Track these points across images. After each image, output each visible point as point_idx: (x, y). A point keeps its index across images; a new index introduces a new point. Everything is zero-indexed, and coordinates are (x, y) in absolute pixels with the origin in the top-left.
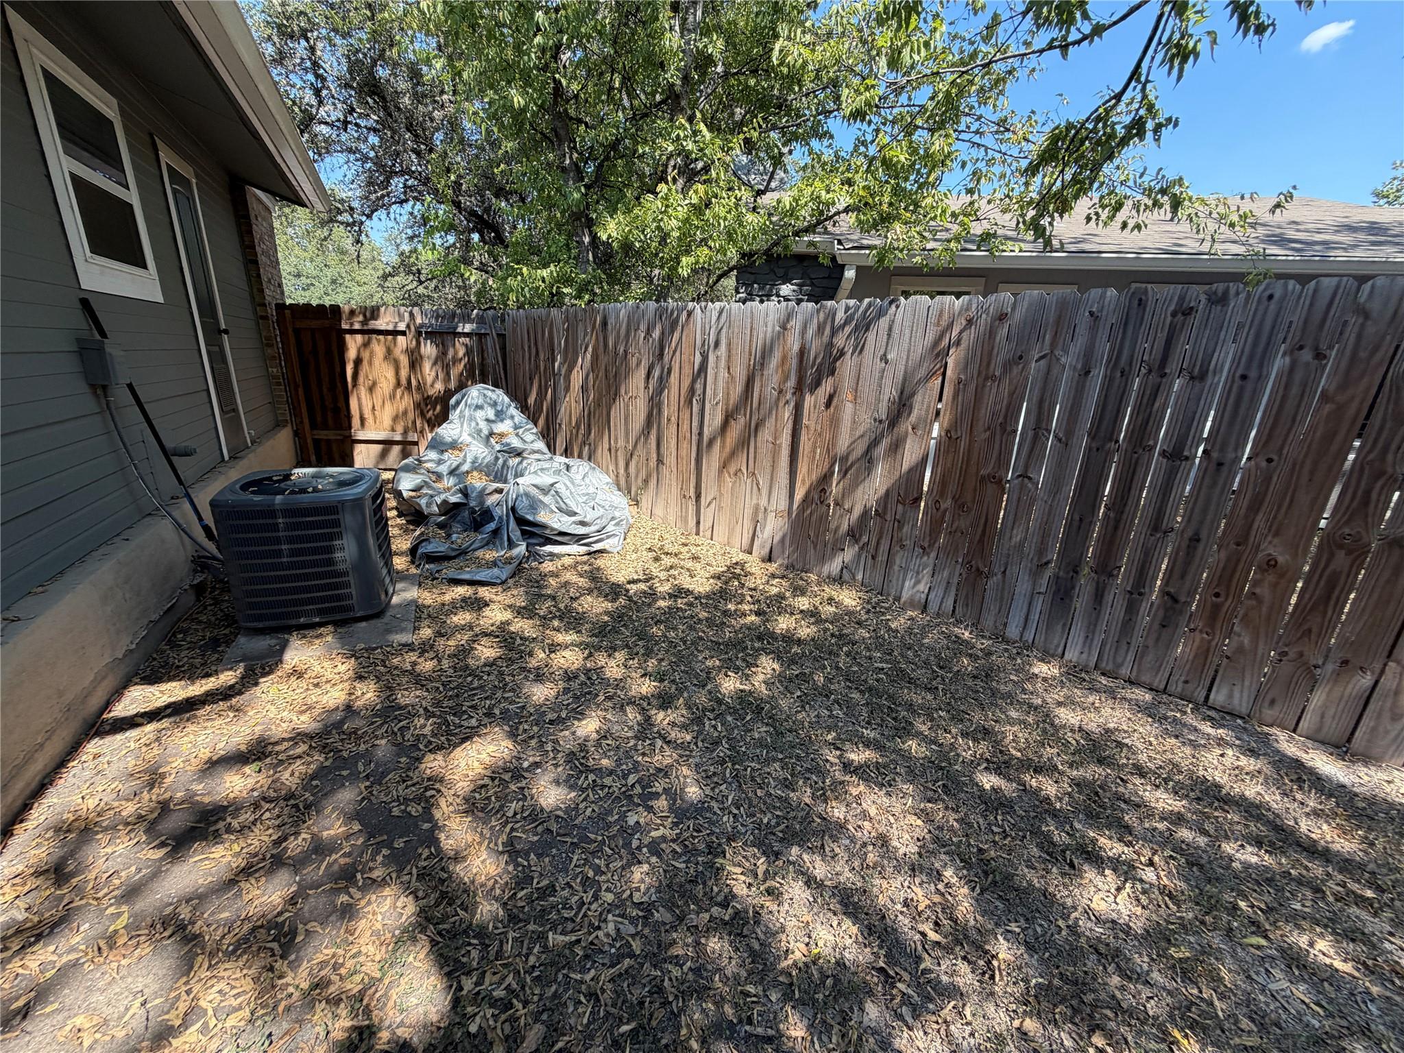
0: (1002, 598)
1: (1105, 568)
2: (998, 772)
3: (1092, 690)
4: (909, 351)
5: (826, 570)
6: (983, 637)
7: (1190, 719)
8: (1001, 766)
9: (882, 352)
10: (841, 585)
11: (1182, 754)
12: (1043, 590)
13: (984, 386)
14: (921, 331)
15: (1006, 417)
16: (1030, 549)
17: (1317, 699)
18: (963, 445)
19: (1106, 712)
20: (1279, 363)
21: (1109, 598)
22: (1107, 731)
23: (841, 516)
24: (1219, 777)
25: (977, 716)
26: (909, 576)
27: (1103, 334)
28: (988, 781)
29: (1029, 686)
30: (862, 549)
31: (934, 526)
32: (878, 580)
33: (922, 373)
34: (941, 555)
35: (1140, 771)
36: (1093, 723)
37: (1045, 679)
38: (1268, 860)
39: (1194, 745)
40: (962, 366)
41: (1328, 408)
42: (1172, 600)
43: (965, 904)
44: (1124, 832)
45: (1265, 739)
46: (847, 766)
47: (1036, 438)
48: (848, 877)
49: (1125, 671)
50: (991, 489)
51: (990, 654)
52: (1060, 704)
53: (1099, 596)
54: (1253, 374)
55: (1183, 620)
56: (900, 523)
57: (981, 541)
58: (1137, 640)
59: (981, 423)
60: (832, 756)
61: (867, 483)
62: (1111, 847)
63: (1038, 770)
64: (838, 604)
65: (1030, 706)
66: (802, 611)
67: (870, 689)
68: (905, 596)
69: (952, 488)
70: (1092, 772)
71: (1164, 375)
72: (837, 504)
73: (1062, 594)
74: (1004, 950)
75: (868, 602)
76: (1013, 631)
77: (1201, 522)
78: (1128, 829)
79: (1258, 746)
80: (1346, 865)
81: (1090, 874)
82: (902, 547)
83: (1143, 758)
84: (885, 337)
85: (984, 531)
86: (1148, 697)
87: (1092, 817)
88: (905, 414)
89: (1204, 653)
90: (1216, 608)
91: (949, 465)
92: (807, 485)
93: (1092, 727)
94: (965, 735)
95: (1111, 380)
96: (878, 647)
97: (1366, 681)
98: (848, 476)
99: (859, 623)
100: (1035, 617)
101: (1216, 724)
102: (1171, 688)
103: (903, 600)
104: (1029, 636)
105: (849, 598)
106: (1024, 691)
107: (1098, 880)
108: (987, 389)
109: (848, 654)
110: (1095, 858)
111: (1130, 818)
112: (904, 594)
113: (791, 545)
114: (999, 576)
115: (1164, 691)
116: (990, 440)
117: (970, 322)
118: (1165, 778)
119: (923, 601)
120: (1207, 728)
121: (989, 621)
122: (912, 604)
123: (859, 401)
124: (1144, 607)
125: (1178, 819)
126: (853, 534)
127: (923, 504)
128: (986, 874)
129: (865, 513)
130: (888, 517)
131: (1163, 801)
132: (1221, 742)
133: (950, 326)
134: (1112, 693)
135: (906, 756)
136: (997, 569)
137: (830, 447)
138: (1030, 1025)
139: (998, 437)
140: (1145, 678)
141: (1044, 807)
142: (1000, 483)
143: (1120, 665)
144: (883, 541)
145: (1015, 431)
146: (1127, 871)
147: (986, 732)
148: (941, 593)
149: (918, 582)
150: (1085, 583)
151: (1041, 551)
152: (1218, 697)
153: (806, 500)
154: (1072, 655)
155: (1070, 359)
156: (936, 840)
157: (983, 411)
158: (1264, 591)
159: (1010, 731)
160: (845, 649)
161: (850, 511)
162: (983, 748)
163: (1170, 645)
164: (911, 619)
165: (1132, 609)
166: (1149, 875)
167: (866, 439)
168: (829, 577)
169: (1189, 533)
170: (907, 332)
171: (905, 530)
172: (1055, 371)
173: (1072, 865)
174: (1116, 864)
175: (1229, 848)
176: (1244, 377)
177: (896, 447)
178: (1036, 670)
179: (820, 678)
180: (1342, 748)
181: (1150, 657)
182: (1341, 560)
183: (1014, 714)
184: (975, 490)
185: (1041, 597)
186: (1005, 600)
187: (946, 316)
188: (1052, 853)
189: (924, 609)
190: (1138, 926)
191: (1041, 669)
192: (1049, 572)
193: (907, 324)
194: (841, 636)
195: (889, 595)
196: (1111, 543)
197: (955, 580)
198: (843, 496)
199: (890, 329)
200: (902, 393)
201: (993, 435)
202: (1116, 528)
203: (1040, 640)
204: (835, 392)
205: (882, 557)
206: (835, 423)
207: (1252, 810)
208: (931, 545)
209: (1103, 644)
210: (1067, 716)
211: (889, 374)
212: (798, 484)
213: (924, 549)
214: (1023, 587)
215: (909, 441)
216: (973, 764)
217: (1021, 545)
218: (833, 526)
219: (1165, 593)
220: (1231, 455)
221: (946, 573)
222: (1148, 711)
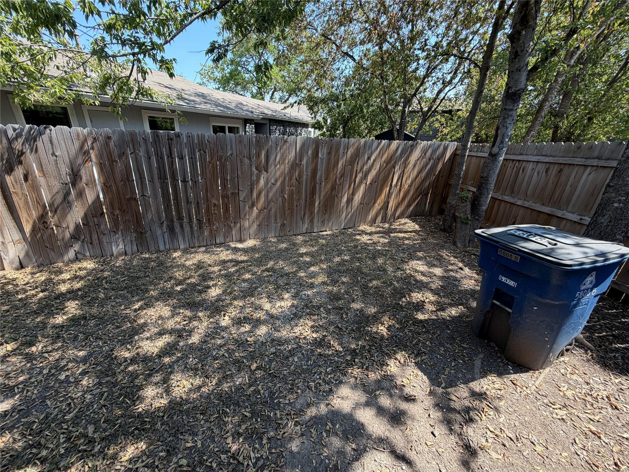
0: (154, 239)
1: (180, 218)
2: (179, 285)
3: (191, 253)
4: (68, 151)
5: (66, 258)
6: (153, 254)
7: (215, 249)
8: (180, 283)
9: (51, 152)
10: (80, 261)
11: (216, 257)
12: (165, 231)
13: (113, 165)
14: (70, 142)
15: (127, 175)
16: (155, 219)
17: (234, 232)
18: (114, 188)
19: (197, 257)
20: (198, 154)
21: (184, 226)
22: (199, 261)
23: (63, 232)
24: (224, 258)
25: (165, 275)
26: (113, 244)
27: (150, 146)
28: (178, 288)
29: (175, 261)
30: (83, 242)
31: (115, 222)
32: (98, 252)
33: (80, 161)
34: (123, 232)
35: (210, 266)
36: (195, 261)
37: (178, 257)
38: (236, 268)
39: (217, 254)
40: (99, 157)
41: (211, 165)
42: (200, 221)
43: (188, 313)
44: (212, 279)
45: (229, 246)
46: (135, 310)
47: (142, 182)
48: (156, 330)
49: (196, 245)
50: (133, 202)
51: (159, 257)
52: (185, 261)
53: (182, 227)
54: (193, 157)
55: (204, 225)
56: (99, 225)
57: (137, 222)
58: (196, 235)
59: (118, 179)
60: (128, 311)
61: (71, 212)
62: (211, 283)
63: (189, 278)
64: (85, 269)
65: (178, 265)
66: (69, 279)
67: (125, 288)
68: (115, 253)
69: (116, 205)
70: (201, 271)
71: (172, 158)
72: (57, 226)
73: (171, 230)
74: (200, 314)
75: (100, 262)
76: (162, 248)
77: (197, 198)
78: (213, 278)
79: (228, 248)
80: (247, 261)
81: (209, 290)
82: (104, 234)
83: (209, 263)
84: (50, 145)
85: (137, 218)
86: (204, 248)
87: (205, 280)
88: (79, 179)
89: (211, 231)
90: (209, 219)
91: (111, 197)
92: (31, 223)
93: (195, 262)
94: (165, 282)
95: (158, 160)
96: (118, 274)
97: (239, 225)
98: (58, 212)
99: (102, 271)
100: (167, 240)
101: (220, 247)
102: (208, 244)
103: (115, 255)
104: (167, 247)
105: (89, 265)
106: (174, 263)
107: (211, 290)
108: (115, 166)
109: (106, 283)
110: (209, 287)
111: (212, 276)
112: (114, 252)
113: (35, 254)
114: (149, 231)
115: (207, 245)
116: (125, 184)
117: (95, 139)
118: (215, 264)
119: (124, 251)
120: (218, 249)
121: (152, 248)
122: (120, 255)
123: (47, 176)
124: (194, 225)
125: (220, 270)
126: (75, 237)
127: (106, 216)
128: (189, 305)
129: (77, 226)
130: (91, 224)
131: (216, 269)
132: (222, 251)
133: (85, 140)
134: (196, 252)
135: (152, 297)
136: (147, 229)
137: (39, 200)
138: (211, 320)
139: (127, 183)
140: (202, 244)
141: (194, 285)
142: (136, 200)
143: (194, 244)
144: (93, 235)
145: (133, 180)
146: (215, 285)
147: (171, 278)
148: (130, 246)
149: (118, 246)
150: (177, 224)
151: (160, 219)
152: (218, 241)
153: (34, 230)
154: (182, 247)
155: (142, 153)
156: (174, 307)
157: (117, 175)
158: (216, 212)
159: (177, 274)
160: (104, 282)
161: (68, 227)
162: (173, 282)
163: (203, 233)
164: (123, 260)
165: (191, 227)
166: (220, 283)
167: (61, 193)
168: (69, 261)
169: (196, 202)
170: (62, 142)
171: (102, 227)
172: (139, 158)
173: (205, 291)
174: (213, 285)
175: (230, 270)
176: (192, 158)
177: (81, 194)
178: (174, 256)
179: (102, 296)
180: (241, 241)
181: (201, 239)
182: (226, 200)
183: (175, 270)
184: (127, 204)
185: (166, 234)
186: (155, 239)
187: (81, 136)
188: (200, 292)
189: (126, 254)
190: (221, 292)
191: (176, 255)
192: (165, 225)
193: (60, 138)
194: (98, 279)
195: (107, 255)
196: (178, 210)
197: (134, 239)
198: (59, 221)
199: (51, 141)
200: (72, 170)
201: (125, 182)
202: (178, 205)
203: (171, 246)
204: (28, 173)
205: (96, 241)
206: (35, 188)
207: (231, 261)
208: (118, 230)
209: (188, 240)
210: (188, 263)
211: (60, 161)
212: (24, 224)
213: (115, 232)
214: (159, 232)
215: (87, 191)
216: (172, 287)
217: (152, 218)
218: (60, 237)
219: (197, 220)
220: (197, 179)
221: (129, 238)
222: (206, 252)
